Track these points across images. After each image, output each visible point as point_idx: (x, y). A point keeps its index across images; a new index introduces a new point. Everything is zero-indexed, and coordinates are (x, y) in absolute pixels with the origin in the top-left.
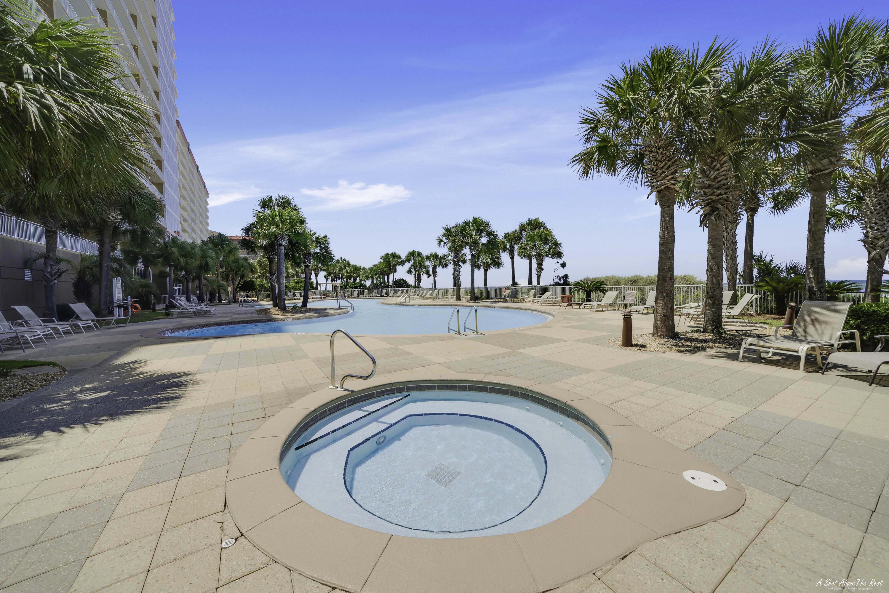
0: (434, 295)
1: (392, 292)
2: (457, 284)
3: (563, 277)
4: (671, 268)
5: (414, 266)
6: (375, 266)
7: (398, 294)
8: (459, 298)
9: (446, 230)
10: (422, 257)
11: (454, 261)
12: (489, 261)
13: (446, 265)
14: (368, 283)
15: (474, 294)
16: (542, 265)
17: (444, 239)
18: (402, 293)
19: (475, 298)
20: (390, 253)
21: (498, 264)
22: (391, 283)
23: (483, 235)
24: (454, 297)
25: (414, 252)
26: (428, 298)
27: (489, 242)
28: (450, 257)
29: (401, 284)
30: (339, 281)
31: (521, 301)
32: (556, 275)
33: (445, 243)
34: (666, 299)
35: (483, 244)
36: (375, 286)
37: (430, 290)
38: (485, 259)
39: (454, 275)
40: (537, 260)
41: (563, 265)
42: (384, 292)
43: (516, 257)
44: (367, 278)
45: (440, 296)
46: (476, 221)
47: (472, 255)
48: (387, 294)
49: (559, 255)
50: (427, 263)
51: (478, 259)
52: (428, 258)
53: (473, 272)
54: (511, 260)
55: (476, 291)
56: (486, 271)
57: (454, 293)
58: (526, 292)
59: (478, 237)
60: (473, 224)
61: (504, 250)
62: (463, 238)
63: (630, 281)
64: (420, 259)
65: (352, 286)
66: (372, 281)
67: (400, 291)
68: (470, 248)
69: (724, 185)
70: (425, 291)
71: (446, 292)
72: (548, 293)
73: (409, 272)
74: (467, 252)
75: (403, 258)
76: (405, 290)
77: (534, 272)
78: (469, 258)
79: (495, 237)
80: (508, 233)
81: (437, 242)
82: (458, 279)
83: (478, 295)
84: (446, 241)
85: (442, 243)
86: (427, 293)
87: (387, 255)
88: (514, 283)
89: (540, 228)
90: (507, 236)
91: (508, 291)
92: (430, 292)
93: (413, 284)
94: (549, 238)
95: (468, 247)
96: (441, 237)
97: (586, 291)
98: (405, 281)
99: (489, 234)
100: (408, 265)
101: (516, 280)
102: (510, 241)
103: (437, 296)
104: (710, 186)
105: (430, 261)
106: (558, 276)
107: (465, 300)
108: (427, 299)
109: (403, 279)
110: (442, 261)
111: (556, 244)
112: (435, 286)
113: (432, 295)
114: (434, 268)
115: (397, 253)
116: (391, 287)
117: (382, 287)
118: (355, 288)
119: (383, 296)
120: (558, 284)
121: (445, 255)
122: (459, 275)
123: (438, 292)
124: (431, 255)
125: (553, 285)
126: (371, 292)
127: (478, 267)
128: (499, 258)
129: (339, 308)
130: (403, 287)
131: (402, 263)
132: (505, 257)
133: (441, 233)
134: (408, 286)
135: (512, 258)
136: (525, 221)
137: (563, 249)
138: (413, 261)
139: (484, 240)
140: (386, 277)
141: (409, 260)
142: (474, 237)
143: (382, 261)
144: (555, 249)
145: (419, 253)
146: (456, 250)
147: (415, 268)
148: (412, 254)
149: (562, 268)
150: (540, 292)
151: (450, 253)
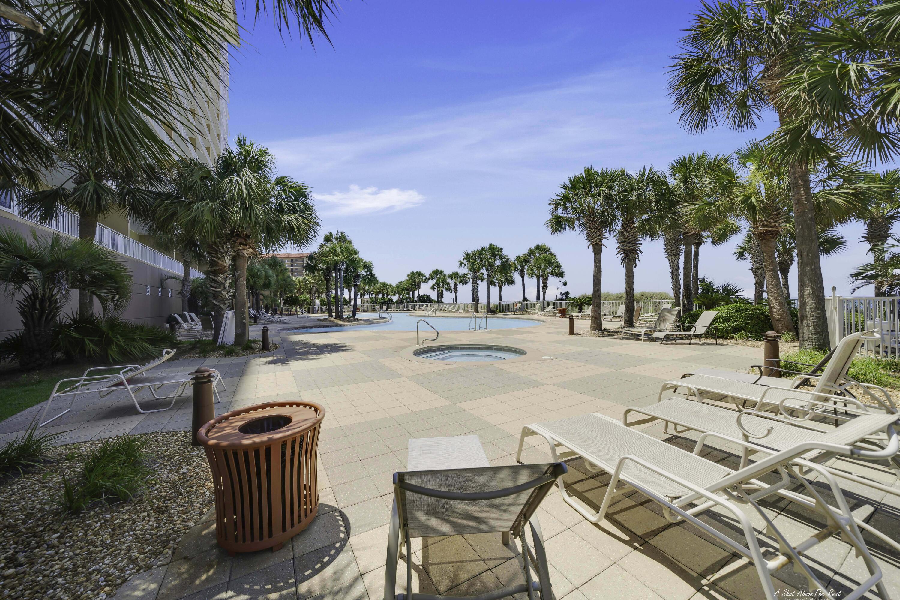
0: (456, 309)
1: (418, 306)
2: (475, 299)
3: (564, 294)
4: (599, 290)
5: (438, 284)
6: (401, 283)
7: (423, 308)
8: (477, 311)
9: (466, 254)
10: (445, 275)
11: (473, 281)
12: (503, 279)
13: (466, 283)
14: (395, 298)
15: (490, 308)
16: (547, 283)
17: (465, 262)
18: (427, 307)
19: (490, 311)
20: (415, 272)
21: (511, 282)
22: (416, 299)
23: (498, 258)
24: (473, 310)
25: (437, 270)
26: (451, 311)
27: (502, 264)
28: (469, 276)
29: (425, 300)
30: (367, 297)
31: (529, 313)
32: (559, 292)
33: (465, 265)
34: (596, 308)
35: (498, 266)
36: (401, 301)
37: (452, 304)
38: (500, 277)
39: (473, 291)
40: (543, 279)
41: (565, 284)
42: (410, 306)
43: (526, 277)
44: (394, 294)
45: (461, 310)
46: (491, 247)
47: (488, 275)
48: (413, 308)
49: (560, 275)
50: (449, 280)
51: (494, 277)
52: (450, 276)
53: (489, 289)
54: (522, 279)
55: (491, 305)
56: (500, 288)
57: (473, 307)
58: (533, 306)
59: (493, 260)
60: (489, 249)
61: (515, 271)
62: (481, 261)
63: (618, 297)
64: (442, 277)
65: (381, 301)
66: (400, 297)
67: (425, 306)
68: (486, 269)
69: (632, 241)
70: (448, 306)
71: (466, 306)
72: (550, 307)
73: (433, 288)
74: (484, 272)
75: (427, 276)
76: (429, 305)
77: (541, 289)
78: (485, 277)
79: (507, 260)
80: (519, 257)
81: (458, 264)
82: (477, 295)
83: (494, 309)
84: (466, 263)
85: (463, 265)
86: (449, 307)
87: (413, 273)
88: (525, 299)
89: (545, 252)
90: (518, 258)
91: (519, 306)
92: (452, 306)
93: (436, 300)
94: (552, 261)
95: (485, 268)
96: (462, 260)
97: (578, 305)
98: (428, 297)
99: (501, 258)
100: (431, 282)
101: (526, 296)
102: (521, 263)
103: (459, 310)
104: (625, 242)
105: (452, 279)
106: (561, 293)
107: (482, 312)
108: (449, 312)
109: (427, 295)
110: (463, 279)
111: (558, 266)
112: (456, 301)
113: (453, 308)
114: (456, 285)
115: (422, 272)
116: (416, 302)
117: (409, 302)
118: (384, 302)
119: (409, 310)
120: (561, 300)
121: (465, 274)
122: (477, 292)
123: (459, 306)
124: (453, 273)
125: (556, 300)
126: (398, 307)
127: (494, 284)
128: (511, 277)
129: (382, 318)
130: (426, 302)
131: (426, 281)
132: (517, 276)
133: (462, 256)
134: (432, 302)
135: (523, 277)
136: (533, 247)
137: (564, 270)
138: (436, 279)
139: (498, 263)
140: (411, 293)
141: (432, 279)
142: (490, 260)
143: (408, 278)
144: (557, 271)
145: (442, 272)
146: (475, 272)
147: (438, 285)
148: (435, 273)
149: (563, 286)
150: (545, 305)
151: (470, 272)
